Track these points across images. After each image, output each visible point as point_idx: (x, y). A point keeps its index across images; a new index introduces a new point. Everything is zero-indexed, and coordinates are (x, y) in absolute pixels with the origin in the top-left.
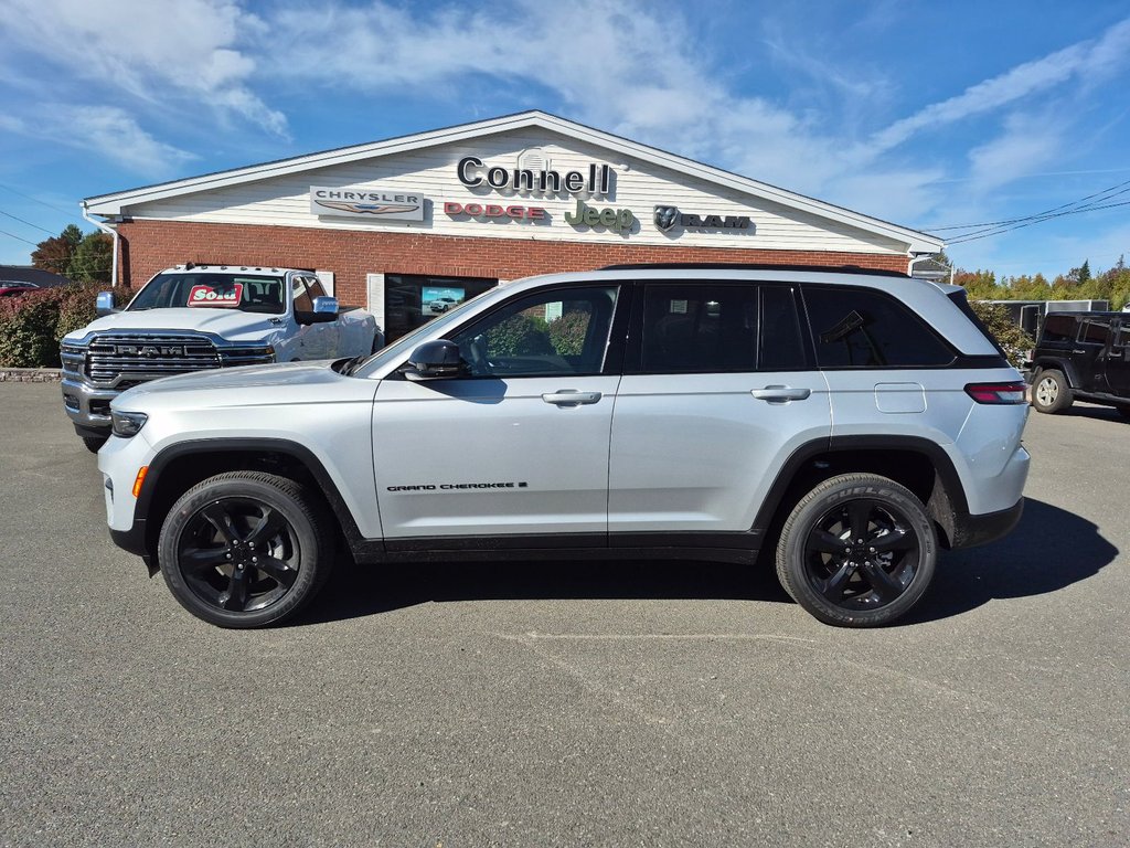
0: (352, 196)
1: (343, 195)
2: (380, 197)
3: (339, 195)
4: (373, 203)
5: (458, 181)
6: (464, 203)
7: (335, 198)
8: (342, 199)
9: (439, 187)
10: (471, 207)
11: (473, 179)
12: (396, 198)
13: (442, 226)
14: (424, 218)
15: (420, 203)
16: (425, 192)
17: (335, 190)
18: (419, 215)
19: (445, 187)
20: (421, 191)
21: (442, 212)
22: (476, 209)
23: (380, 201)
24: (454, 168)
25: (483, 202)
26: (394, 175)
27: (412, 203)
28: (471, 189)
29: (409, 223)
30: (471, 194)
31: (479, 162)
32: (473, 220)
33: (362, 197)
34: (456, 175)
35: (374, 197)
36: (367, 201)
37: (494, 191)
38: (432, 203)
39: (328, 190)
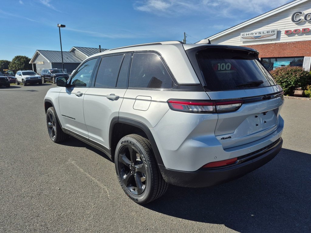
0: (253, 34)
1: (250, 34)
2: (262, 33)
3: (249, 34)
4: (259, 35)
5: (292, 22)
6: (293, 29)
7: (248, 36)
8: (250, 35)
9: (284, 25)
10: (296, 31)
11: (298, 19)
12: (267, 32)
13: (284, 39)
14: (277, 37)
15: (276, 33)
16: (278, 28)
17: (248, 33)
18: (275, 37)
19: (286, 25)
20: (277, 28)
21: (284, 34)
22: (298, 31)
23: (262, 34)
24: (290, 17)
25: (301, 28)
26: (268, 24)
27: (273, 33)
28: (297, 24)
29: (271, 40)
30: (297, 26)
31: (301, 13)
32: (296, 35)
33: (256, 34)
34: (291, 20)
35: (260, 33)
36: (258, 35)
37: (307, 23)
38: (280, 32)
39: (246, 33)
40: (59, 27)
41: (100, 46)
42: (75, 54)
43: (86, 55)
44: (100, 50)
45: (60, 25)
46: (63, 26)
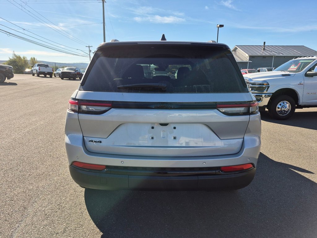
40: (218, 28)
41: (265, 43)
42: (236, 53)
43: (246, 54)
44: (264, 47)
45: (219, 25)
46: (221, 26)
